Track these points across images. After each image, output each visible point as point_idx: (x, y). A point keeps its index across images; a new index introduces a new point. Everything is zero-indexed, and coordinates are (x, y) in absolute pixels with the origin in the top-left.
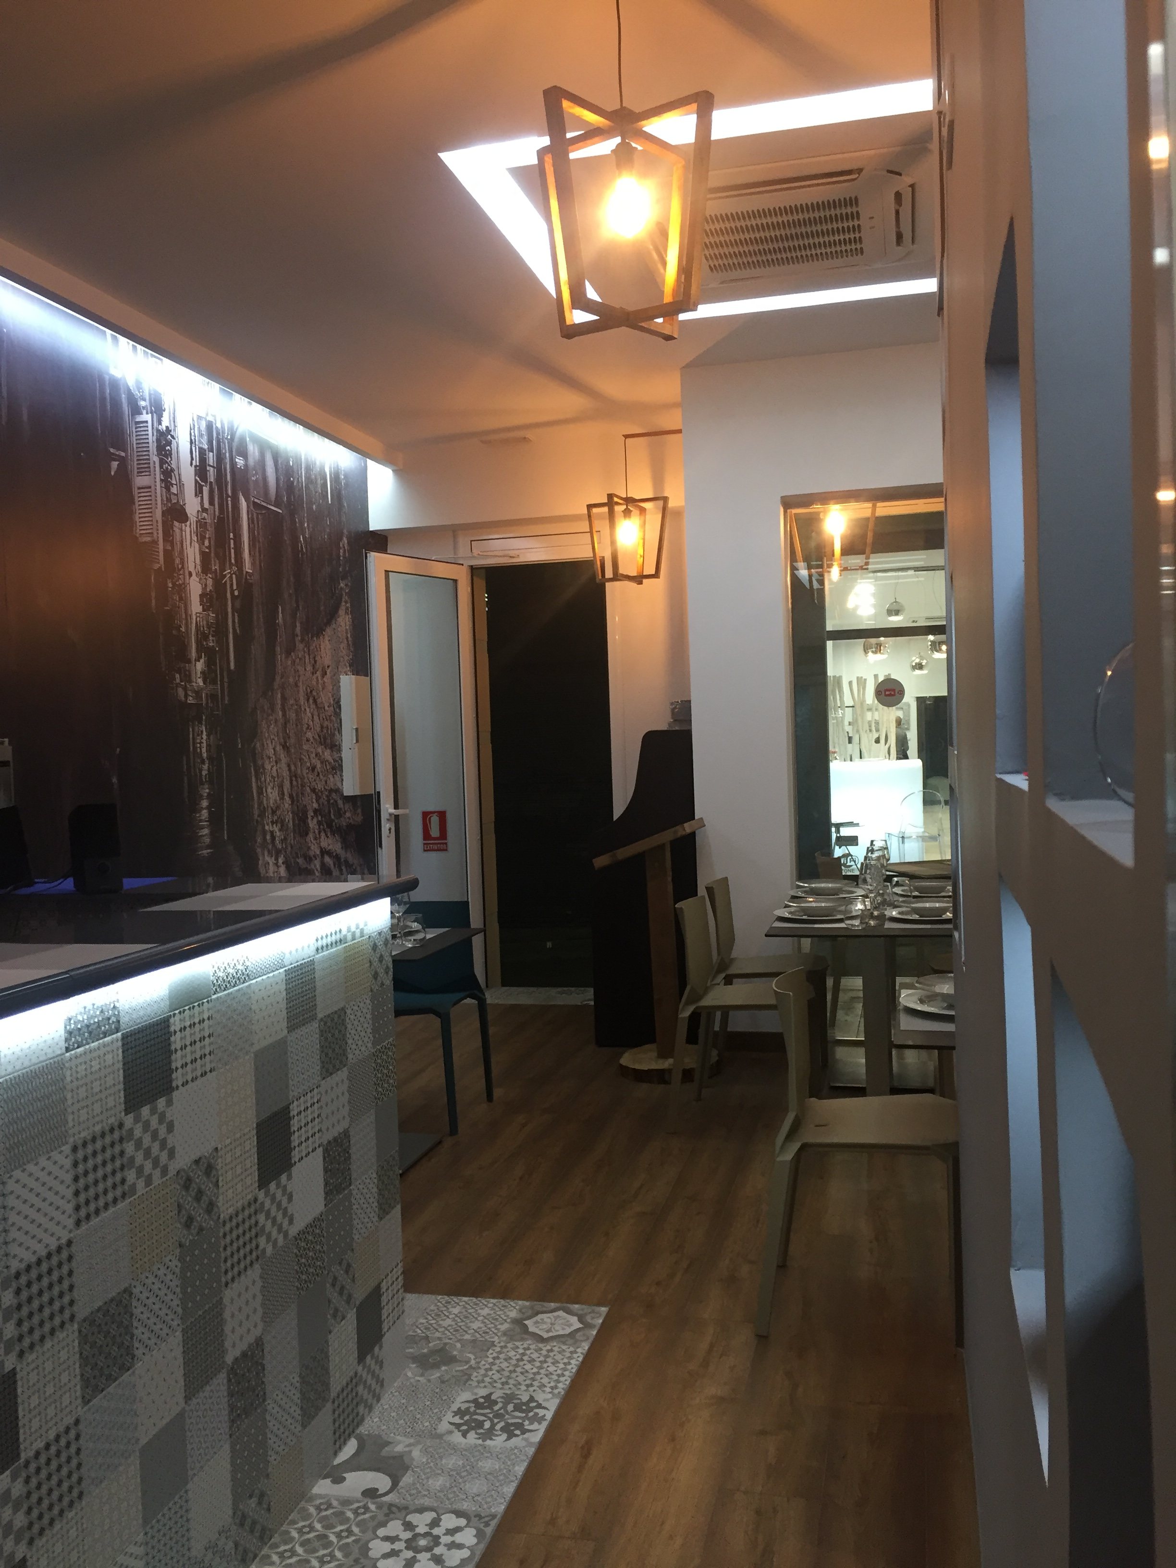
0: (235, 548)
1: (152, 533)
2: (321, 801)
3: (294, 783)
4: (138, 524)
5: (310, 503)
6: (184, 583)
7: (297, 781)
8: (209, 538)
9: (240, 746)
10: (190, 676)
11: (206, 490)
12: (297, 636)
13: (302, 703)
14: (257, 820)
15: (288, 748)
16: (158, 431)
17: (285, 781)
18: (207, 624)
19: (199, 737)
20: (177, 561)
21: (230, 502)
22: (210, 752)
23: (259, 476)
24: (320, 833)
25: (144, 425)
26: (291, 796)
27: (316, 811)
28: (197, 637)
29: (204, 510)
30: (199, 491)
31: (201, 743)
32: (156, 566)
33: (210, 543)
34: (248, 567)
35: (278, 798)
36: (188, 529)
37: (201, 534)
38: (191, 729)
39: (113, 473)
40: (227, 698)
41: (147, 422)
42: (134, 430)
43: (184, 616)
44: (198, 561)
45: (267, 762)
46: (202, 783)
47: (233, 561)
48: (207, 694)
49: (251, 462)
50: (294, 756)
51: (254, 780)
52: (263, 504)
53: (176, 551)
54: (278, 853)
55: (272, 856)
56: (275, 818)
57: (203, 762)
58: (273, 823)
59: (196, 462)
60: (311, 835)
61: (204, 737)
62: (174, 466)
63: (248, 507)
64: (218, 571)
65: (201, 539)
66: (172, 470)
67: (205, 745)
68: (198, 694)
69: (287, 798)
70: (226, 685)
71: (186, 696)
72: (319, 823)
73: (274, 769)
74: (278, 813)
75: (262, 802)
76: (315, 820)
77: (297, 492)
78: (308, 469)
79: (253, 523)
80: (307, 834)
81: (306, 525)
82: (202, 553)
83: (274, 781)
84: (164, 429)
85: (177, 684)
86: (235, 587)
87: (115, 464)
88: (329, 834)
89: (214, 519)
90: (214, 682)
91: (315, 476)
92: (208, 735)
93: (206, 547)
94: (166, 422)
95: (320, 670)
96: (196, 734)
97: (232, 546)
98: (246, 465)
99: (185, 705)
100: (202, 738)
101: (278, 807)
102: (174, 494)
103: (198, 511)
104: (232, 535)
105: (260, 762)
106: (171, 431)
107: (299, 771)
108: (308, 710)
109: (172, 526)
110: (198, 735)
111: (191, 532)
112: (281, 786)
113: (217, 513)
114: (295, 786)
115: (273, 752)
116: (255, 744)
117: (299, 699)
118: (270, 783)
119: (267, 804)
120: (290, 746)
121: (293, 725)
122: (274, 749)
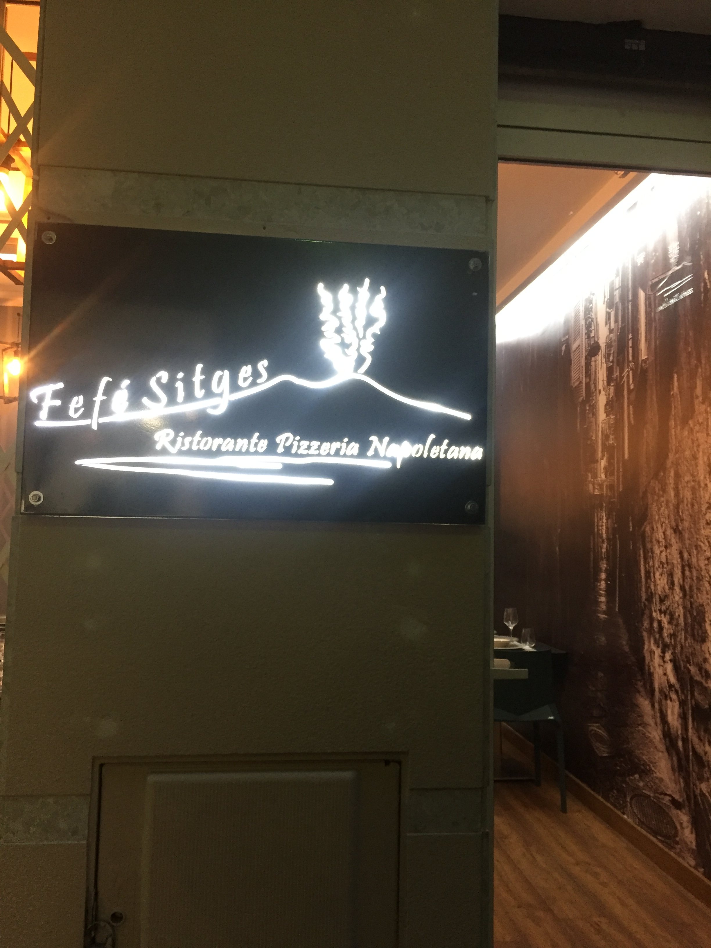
0: (633, 346)
1: (580, 377)
3: (687, 573)
4: (573, 377)
7: (691, 571)
8: (614, 353)
9: (631, 530)
10: (597, 473)
11: (613, 315)
14: (644, 604)
15: (680, 533)
17: (675, 569)
18: (609, 426)
19: (600, 522)
20: (593, 386)
21: (630, 307)
22: (608, 533)
26: (682, 588)
28: (603, 439)
30: (608, 319)
31: (602, 526)
32: (581, 399)
34: (643, 355)
35: (667, 587)
37: (608, 354)
38: (596, 515)
39: (563, 354)
40: (621, 486)
43: (594, 427)
44: (605, 379)
45: (656, 546)
46: (602, 559)
47: (631, 359)
48: (607, 486)
50: (687, 542)
51: (642, 562)
53: (592, 379)
56: (663, 608)
57: (603, 541)
59: (608, 296)
61: (604, 520)
62: (593, 315)
64: (618, 377)
65: (607, 358)
66: (591, 320)
67: (604, 527)
68: (601, 486)
69: (677, 589)
70: (621, 474)
71: (594, 489)
73: (664, 554)
74: (667, 603)
82: (607, 370)
83: (663, 567)
85: (589, 482)
86: (631, 382)
87: (564, 348)
90: (612, 474)
92: (607, 519)
93: (611, 362)
97: (630, 345)
101: (666, 596)
102: (593, 337)
104: (630, 336)
105: (649, 546)
107: (694, 560)
110: (600, 520)
111: (601, 358)
112: (671, 575)
113: (620, 326)
114: (688, 577)
115: (663, 536)
116: (645, 528)
117: (698, 473)
118: (659, 569)
119: (655, 590)
120: (683, 530)
121: (687, 505)
122: (664, 533)
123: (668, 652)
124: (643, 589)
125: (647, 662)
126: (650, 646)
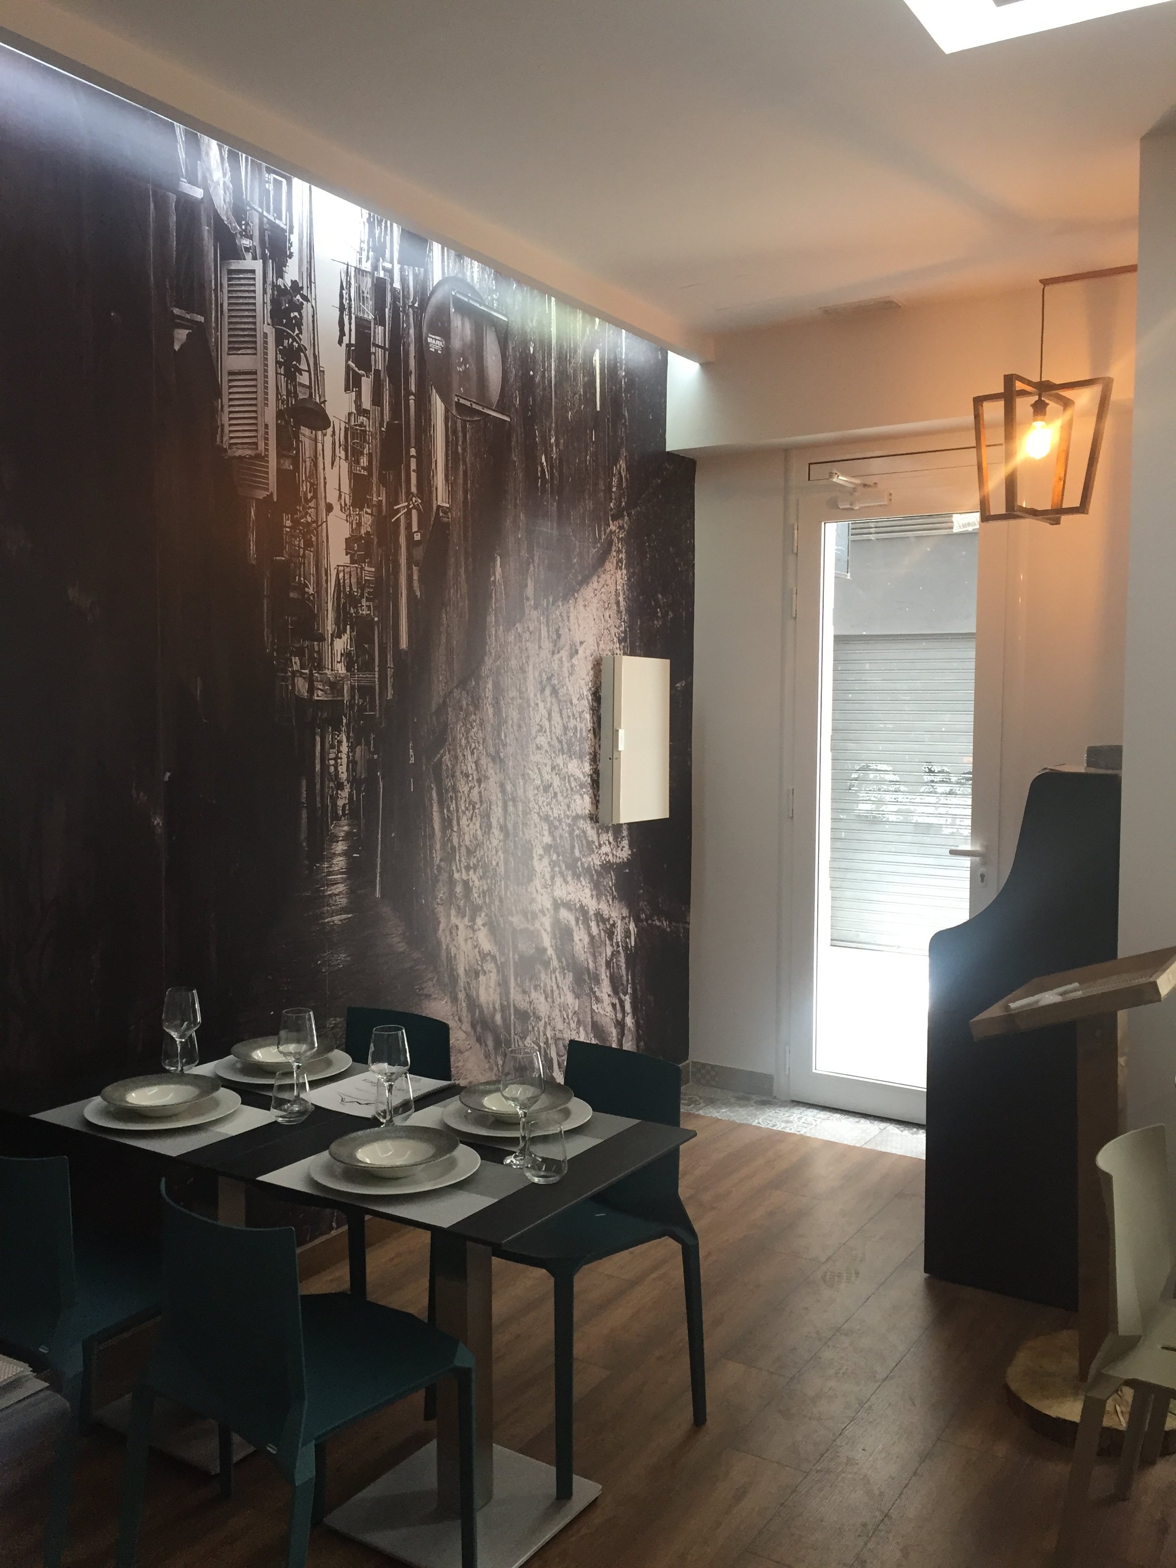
0: (419, 471)
1: (256, 444)
2: (557, 833)
3: (511, 809)
4: (227, 429)
5: (563, 409)
6: (316, 522)
7: (515, 806)
8: (370, 455)
9: (412, 760)
10: (321, 659)
11: (367, 383)
12: (528, 599)
13: (532, 695)
14: (438, 866)
15: (501, 761)
16: (275, 286)
18: (359, 582)
19: (334, 751)
20: (305, 487)
21: (412, 402)
22: (354, 770)
23: (472, 366)
24: (552, 878)
25: (249, 275)
26: (503, 828)
27: (548, 848)
28: (339, 599)
29: (361, 411)
30: (352, 383)
31: (337, 759)
32: (262, 495)
33: (370, 461)
34: (441, 498)
35: (480, 833)
36: (328, 440)
37: (353, 448)
38: (318, 739)
39: (177, 347)
40: (390, 692)
41: (253, 271)
42: (225, 283)
43: (313, 570)
44: (346, 489)
45: (463, 782)
46: (338, 819)
47: (414, 489)
48: (352, 688)
49: (456, 344)
50: (511, 771)
51: (435, 808)
52: (474, 406)
53: (302, 470)
54: (476, 910)
55: (463, 917)
56: (473, 861)
57: (340, 786)
58: (468, 868)
59: (351, 337)
60: (537, 883)
61: (344, 748)
62: (305, 340)
63: (447, 411)
64: (384, 504)
65: (354, 455)
66: (302, 349)
67: (345, 760)
68: (335, 686)
69: (495, 831)
70: (390, 672)
71: (311, 690)
72: (553, 864)
73: (476, 790)
74: (479, 854)
75: (450, 840)
76: (546, 861)
77: (539, 391)
78: (562, 359)
79: (455, 432)
80: (530, 880)
81: (553, 440)
82: (354, 477)
83: (474, 808)
84: (289, 284)
85: (293, 672)
86: (415, 528)
87: (181, 335)
88: (569, 878)
89: (381, 425)
90: (367, 667)
91: (575, 371)
92: (352, 748)
93: (363, 468)
94: (292, 273)
95: (567, 647)
96: (327, 745)
97: (413, 466)
98: (447, 349)
99: (306, 704)
100: (339, 751)
101: (479, 845)
102: (304, 386)
103: (350, 414)
104: (413, 452)
105: (449, 783)
106: (302, 288)
107: (520, 792)
108: (541, 705)
109: (296, 435)
110: (332, 747)
111: (334, 444)
112: (486, 816)
113: (387, 418)
114: (511, 814)
115: (474, 767)
116: (442, 757)
117: (527, 690)
118: (467, 812)
119: (459, 843)
120: (505, 757)
121: (512, 726)
122: (476, 763)
123: (480, 916)
124: (438, 846)
125: (444, 947)
126: (449, 921)
